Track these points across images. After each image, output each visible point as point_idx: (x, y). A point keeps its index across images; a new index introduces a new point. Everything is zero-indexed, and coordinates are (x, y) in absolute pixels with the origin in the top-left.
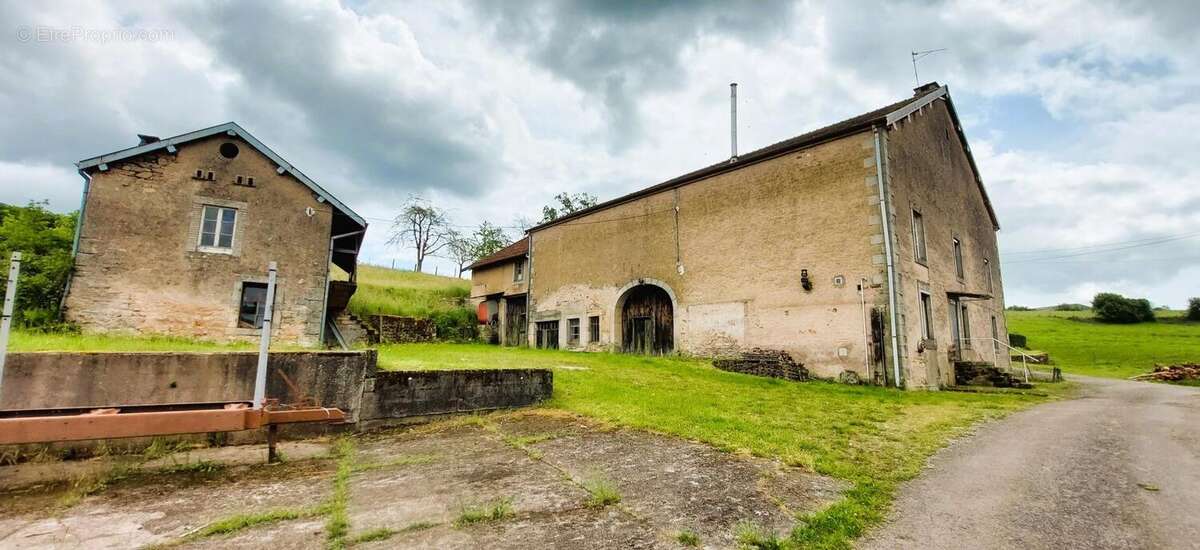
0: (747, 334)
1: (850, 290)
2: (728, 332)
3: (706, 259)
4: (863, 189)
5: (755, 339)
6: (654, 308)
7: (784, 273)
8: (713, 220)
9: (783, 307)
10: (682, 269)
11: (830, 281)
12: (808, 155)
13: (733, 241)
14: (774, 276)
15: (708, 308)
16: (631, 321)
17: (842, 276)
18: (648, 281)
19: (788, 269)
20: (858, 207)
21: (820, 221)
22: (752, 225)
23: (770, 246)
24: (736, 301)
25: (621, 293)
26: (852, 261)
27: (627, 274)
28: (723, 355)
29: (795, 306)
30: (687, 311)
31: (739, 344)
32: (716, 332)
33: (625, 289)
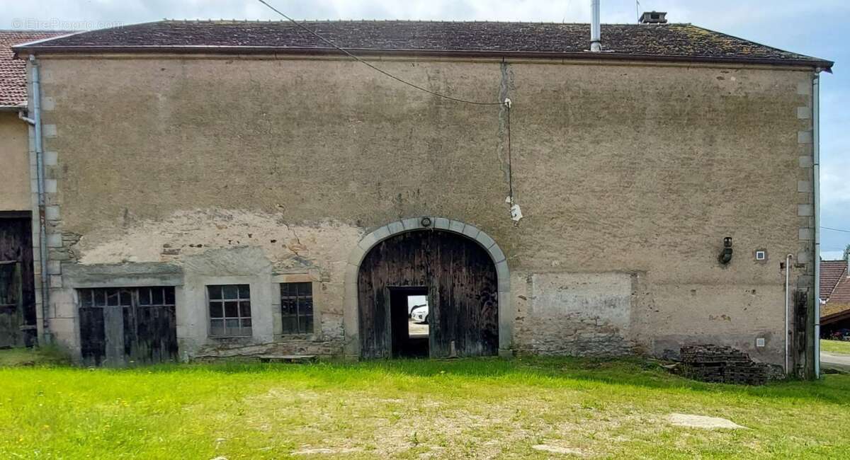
0: (634, 320)
1: (772, 270)
2: (604, 317)
3: (566, 200)
4: (794, 144)
5: (647, 327)
6: (439, 272)
7: (694, 237)
8: (581, 138)
9: (689, 283)
10: (517, 212)
11: (750, 254)
12: (733, 79)
13: (615, 179)
14: (678, 240)
15: (567, 279)
16: (380, 293)
17: (765, 250)
18: (441, 223)
19: (697, 233)
20: (787, 166)
21: (742, 175)
22: (649, 160)
23: (674, 197)
24: (618, 272)
25: (371, 240)
26: (776, 233)
27: (387, 205)
28: (594, 350)
29: (705, 283)
30: (529, 281)
31: (622, 334)
32: (583, 316)
33: (383, 233)
